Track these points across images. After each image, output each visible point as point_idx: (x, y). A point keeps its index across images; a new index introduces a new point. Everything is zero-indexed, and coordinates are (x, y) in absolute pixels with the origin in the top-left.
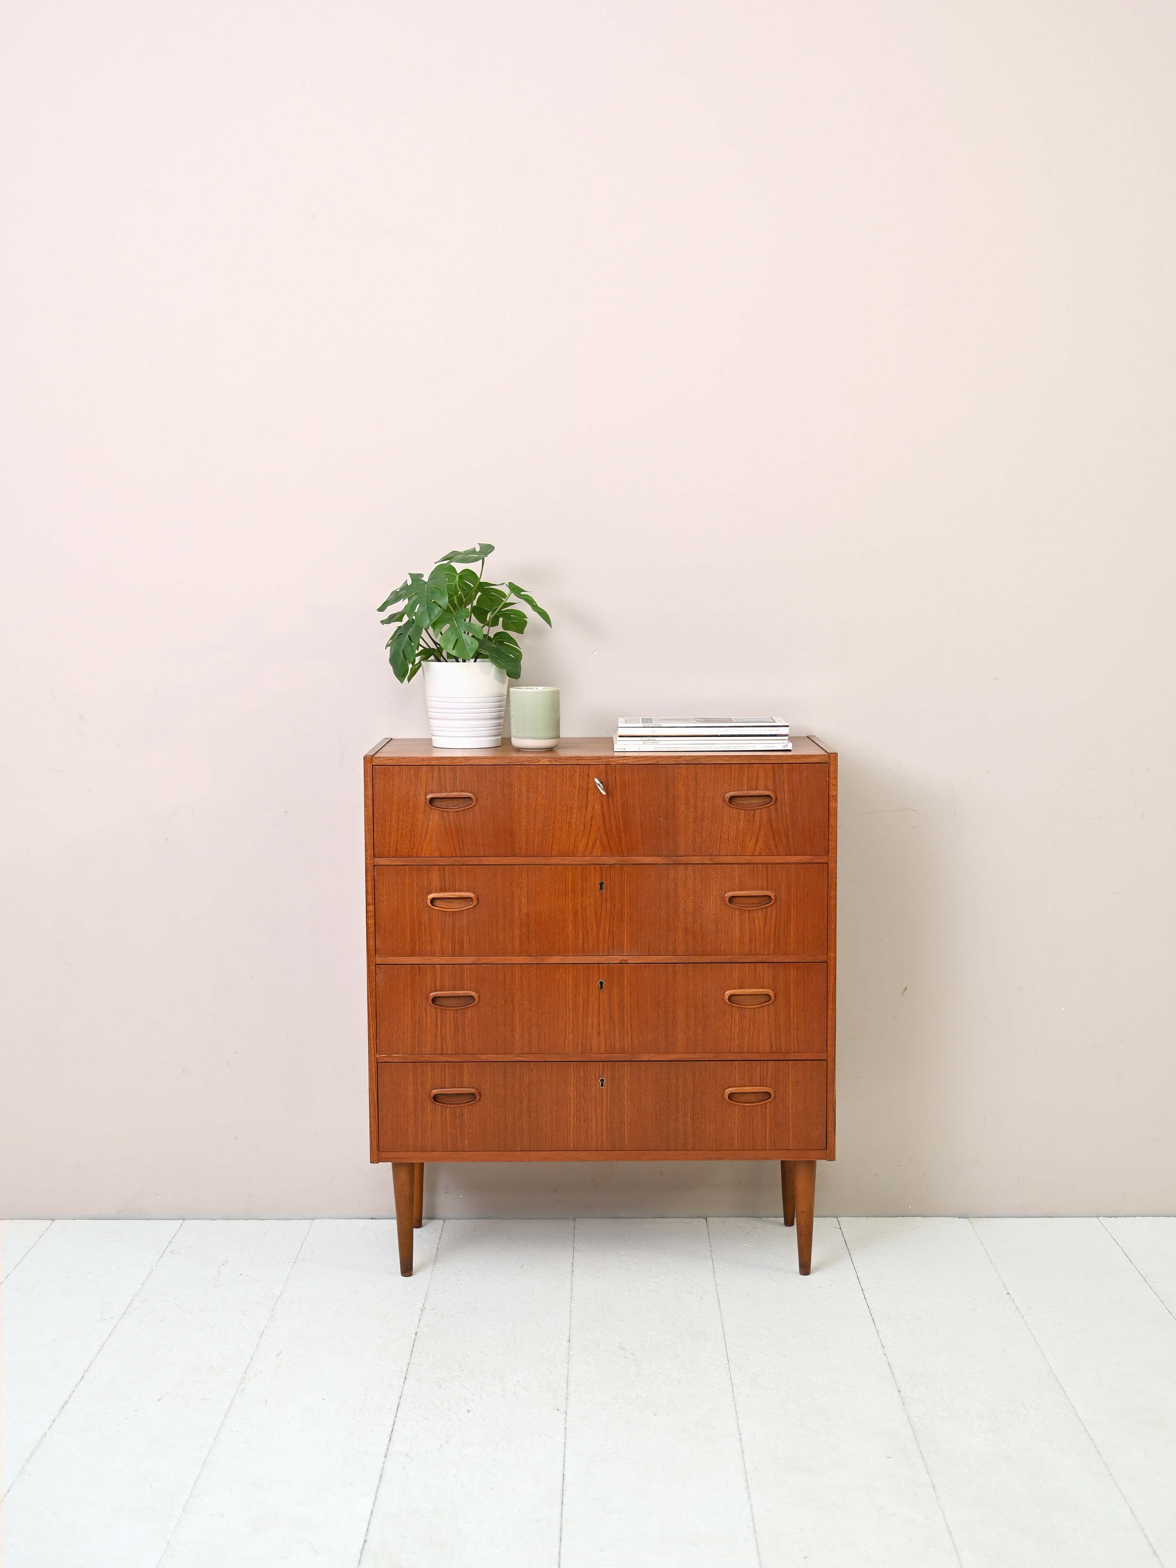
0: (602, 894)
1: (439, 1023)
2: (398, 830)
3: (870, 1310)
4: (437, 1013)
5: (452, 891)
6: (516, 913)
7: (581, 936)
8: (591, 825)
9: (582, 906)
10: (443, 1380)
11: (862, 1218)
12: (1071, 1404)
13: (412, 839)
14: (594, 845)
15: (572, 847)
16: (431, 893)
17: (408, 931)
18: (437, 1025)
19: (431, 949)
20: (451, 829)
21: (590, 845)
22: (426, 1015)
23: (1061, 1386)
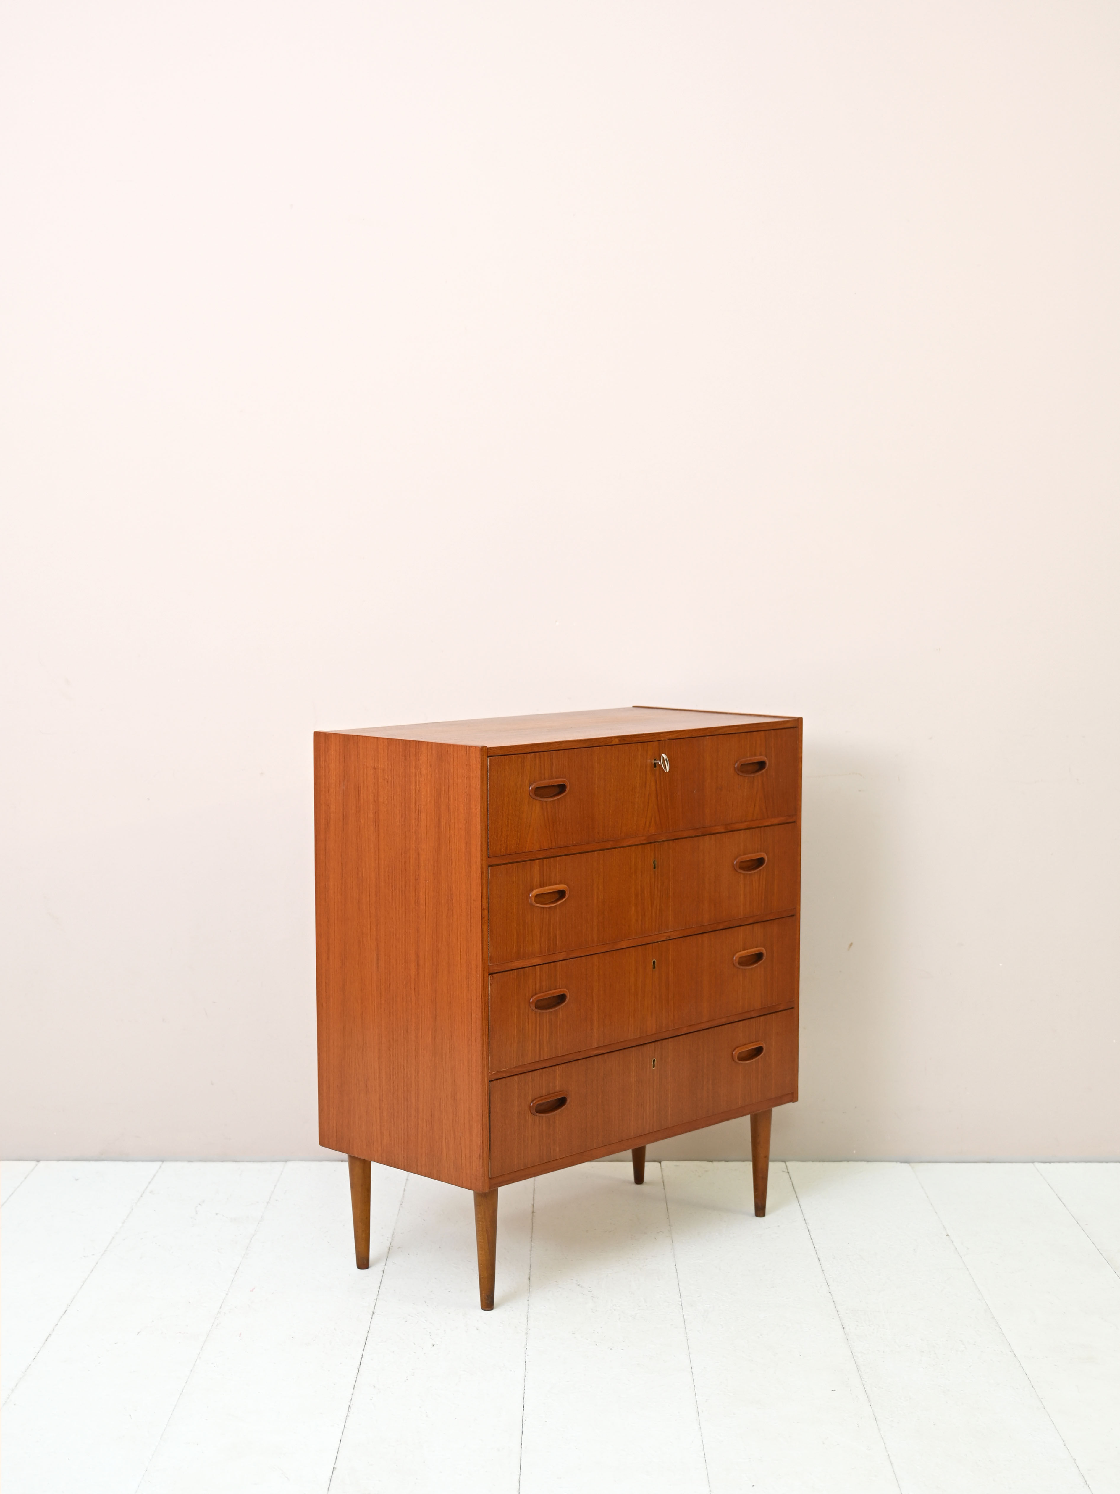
0: (655, 871)
1: (538, 1029)
2: (508, 826)
3: (816, 1250)
4: (536, 1018)
5: (549, 886)
6: (595, 901)
7: (641, 918)
8: (648, 803)
9: (641, 887)
10: (409, 1315)
11: (809, 1162)
12: (1007, 1341)
13: (519, 834)
14: (650, 823)
15: (635, 827)
16: (531, 890)
17: (515, 933)
18: (536, 1030)
19: (532, 951)
20: (548, 819)
21: (648, 823)
22: (528, 1022)
23: (997, 1323)
